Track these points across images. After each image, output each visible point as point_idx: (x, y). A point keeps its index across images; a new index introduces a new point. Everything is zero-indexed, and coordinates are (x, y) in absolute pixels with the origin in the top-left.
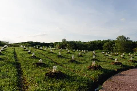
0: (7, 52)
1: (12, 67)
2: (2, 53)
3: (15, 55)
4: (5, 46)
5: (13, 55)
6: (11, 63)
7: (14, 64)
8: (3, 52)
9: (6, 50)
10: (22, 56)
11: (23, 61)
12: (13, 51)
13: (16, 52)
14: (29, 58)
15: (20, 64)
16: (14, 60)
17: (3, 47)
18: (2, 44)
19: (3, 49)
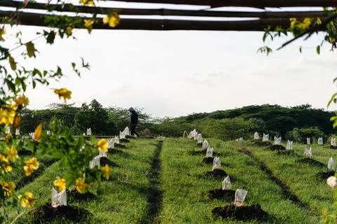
0: (127, 156)
1: (134, 197)
2: (112, 160)
3: (153, 168)
4: (122, 136)
5: (148, 166)
6: (134, 188)
7: (142, 190)
8: (115, 156)
9: (124, 150)
10: (175, 171)
11: (173, 185)
12: (151, 154)
13: (162, 156)
14: (200, 177)
15: (162, 192)
16: (145, 181)
17: (116, 140)
18: (112, 124)
19: (116, 145)
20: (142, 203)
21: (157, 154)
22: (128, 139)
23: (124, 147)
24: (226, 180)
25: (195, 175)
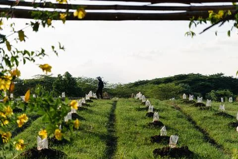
0: (91, 112)
1: (97, 142)
2: (80, 115)
3: (110, 120)
4: (88, 97)
5: (106, 119)
6: (96, 135)
7: (102, 137)
8: (82, 112)
9: (89, 108)
10: (126, 123)
11: (125, 133)
12: (109, 110)
14: (144, 126)
15: (117, 138)
16: (104, 130)
17: (83, 100)
19: (83, 104)
20: (102, 146)
21: (113, 110)
22: (92, 100)
23: (89, 105)
24: (163, 129)
25: (141, 126)
